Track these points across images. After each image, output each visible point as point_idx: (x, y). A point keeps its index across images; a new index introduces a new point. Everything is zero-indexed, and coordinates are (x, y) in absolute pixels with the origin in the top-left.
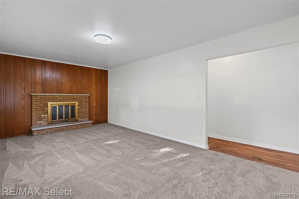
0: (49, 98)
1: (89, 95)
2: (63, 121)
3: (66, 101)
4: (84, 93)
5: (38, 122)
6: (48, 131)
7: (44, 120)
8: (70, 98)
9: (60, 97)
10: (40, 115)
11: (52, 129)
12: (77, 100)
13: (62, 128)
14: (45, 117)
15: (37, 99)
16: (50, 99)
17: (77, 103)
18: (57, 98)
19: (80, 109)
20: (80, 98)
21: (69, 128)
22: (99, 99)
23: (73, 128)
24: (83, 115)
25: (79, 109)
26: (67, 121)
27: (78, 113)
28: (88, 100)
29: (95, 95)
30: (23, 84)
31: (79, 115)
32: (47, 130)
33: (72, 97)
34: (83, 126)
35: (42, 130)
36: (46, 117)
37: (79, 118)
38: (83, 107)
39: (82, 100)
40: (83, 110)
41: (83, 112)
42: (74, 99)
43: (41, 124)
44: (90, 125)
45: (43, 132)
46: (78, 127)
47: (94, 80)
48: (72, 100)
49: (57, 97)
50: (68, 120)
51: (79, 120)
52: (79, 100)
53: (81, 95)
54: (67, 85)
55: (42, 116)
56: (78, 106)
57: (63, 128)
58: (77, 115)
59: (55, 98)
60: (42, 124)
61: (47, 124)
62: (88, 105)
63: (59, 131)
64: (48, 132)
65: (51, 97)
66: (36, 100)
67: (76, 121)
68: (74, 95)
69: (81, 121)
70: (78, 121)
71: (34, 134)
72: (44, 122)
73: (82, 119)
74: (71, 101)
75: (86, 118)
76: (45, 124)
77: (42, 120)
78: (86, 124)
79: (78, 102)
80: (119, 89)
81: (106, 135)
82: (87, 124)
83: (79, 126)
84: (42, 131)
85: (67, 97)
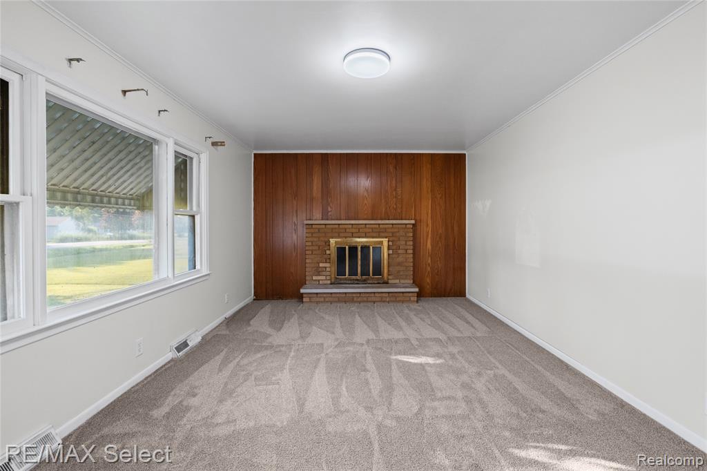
0: (332, 229)
1: (413, 222)
2: (357, 280)
3: (363, 237)
4: (403, 218)
5: (314, 278)
6: (327, 297)
7: (324, 273)
8: (371, 230)
9: (352, 228)
10: (319, 263)
11: (333, 295)
12: (386, 235)
13: (350, 295)
14: (326, 268)
15: (312, 231)
16: (334, 231)
17: (385, 241)
18: (346, 229)
19: (394, 256)
20: (393, 230)
21: (365, 299)
22: (440, 231)
23: (374, 299)
24: (399, 272)
25: (391, 256)
26: (364, 282)
27: (389, 266)
28: (411, 235)
29: (430, 222)
30: (295, 202)
31: (391, 269)
32: (325, 296)
33: (375, 228)
34: (395, 298)
35: (317, 294)
36: (328, 269)
37: (390, 277)
38: (400, 251)
39: (398, 234)
40: (401, 259)
41: (399, 264)
42: (379, 232)
43: (319, 280)
44: (412, 299)
45: (318, 299)
46: (384, 299)
47: (426, 184)
48: (375, 235)
49: (346, 226)
50: (368, 279)
51: (390, 281)
52: (391, 235)
53: (394, 222)
54: (366, 202)
55: (321, 265)
56: (389, 249)
57: (354, 295)
58: (386, 271)
59: (343, 228)
60: (321, 282)
61: (329, 282)
62: (412, 247)
63: (345, 302)
64: (327, 299)
65: (336, 228)
66: (312, 233)
67: (383, 283)
68: (380, 222)
69: (395, 286)
70: (387, 283)
71: (304, 300)
72: (324, 278)
73: (397, 281)
74: (373, 237)
75: (406, 279)
76: (326, 282)
77: (321, 273)
78: (401, 294)
79: (387, 239)
80: (488, 203)
81: (429, 332)
82: (405, 294)
83: (386, 297)
84: (315, 295)
85: (366, 228)
